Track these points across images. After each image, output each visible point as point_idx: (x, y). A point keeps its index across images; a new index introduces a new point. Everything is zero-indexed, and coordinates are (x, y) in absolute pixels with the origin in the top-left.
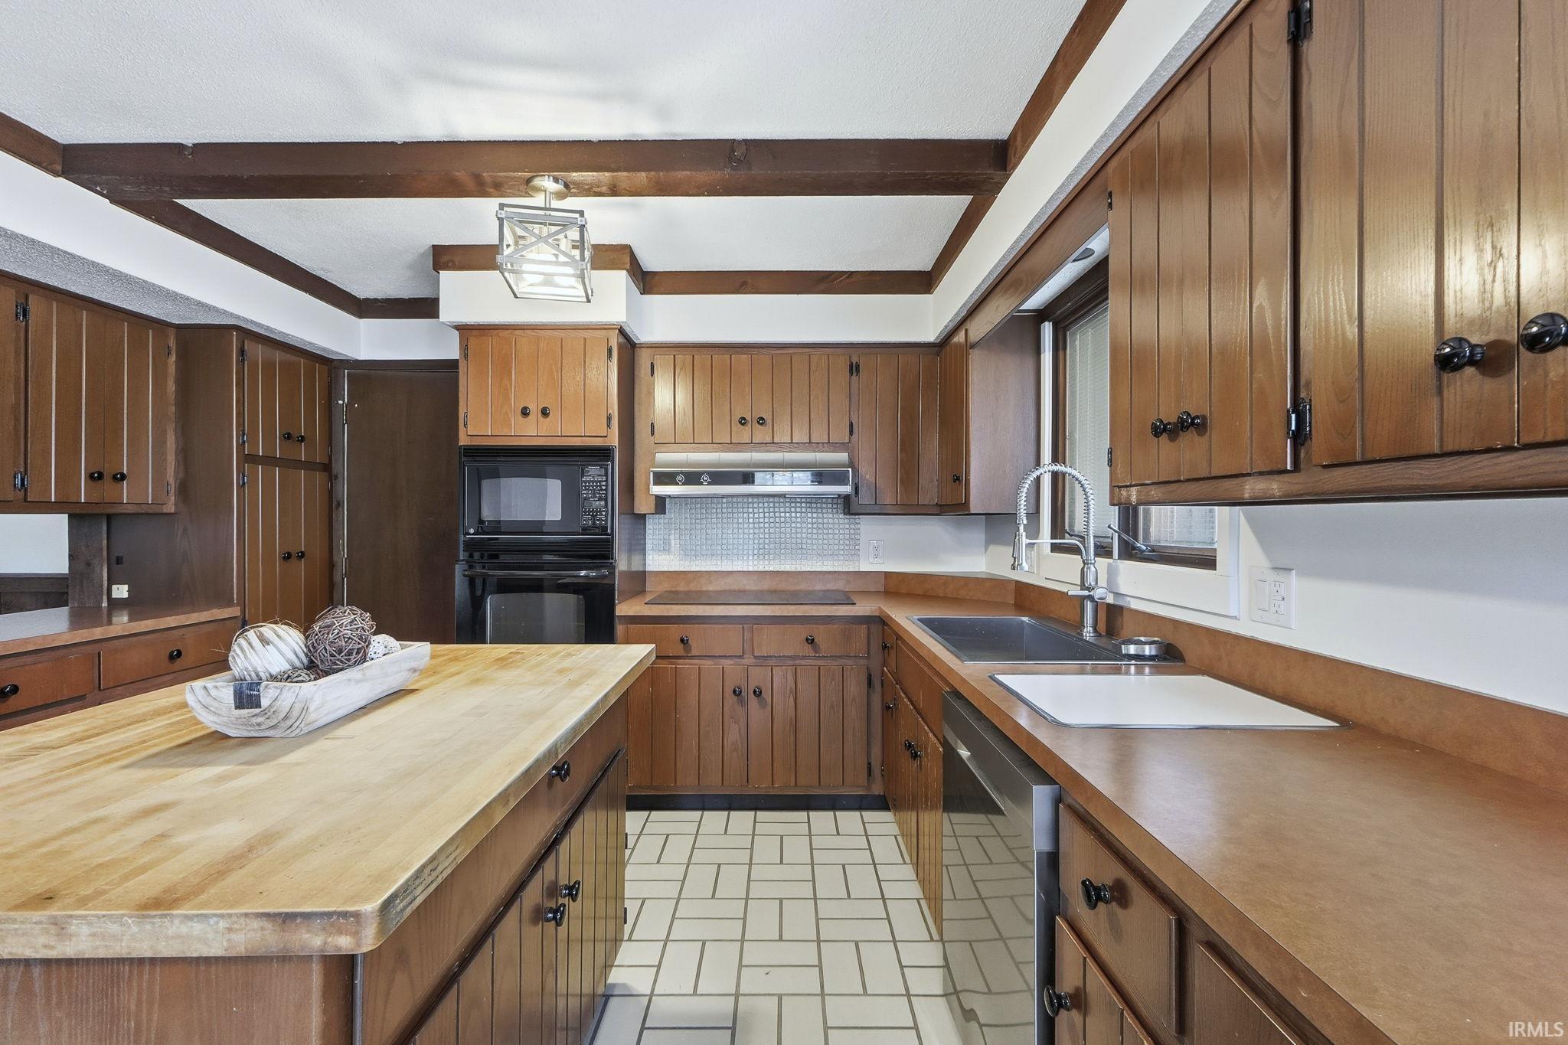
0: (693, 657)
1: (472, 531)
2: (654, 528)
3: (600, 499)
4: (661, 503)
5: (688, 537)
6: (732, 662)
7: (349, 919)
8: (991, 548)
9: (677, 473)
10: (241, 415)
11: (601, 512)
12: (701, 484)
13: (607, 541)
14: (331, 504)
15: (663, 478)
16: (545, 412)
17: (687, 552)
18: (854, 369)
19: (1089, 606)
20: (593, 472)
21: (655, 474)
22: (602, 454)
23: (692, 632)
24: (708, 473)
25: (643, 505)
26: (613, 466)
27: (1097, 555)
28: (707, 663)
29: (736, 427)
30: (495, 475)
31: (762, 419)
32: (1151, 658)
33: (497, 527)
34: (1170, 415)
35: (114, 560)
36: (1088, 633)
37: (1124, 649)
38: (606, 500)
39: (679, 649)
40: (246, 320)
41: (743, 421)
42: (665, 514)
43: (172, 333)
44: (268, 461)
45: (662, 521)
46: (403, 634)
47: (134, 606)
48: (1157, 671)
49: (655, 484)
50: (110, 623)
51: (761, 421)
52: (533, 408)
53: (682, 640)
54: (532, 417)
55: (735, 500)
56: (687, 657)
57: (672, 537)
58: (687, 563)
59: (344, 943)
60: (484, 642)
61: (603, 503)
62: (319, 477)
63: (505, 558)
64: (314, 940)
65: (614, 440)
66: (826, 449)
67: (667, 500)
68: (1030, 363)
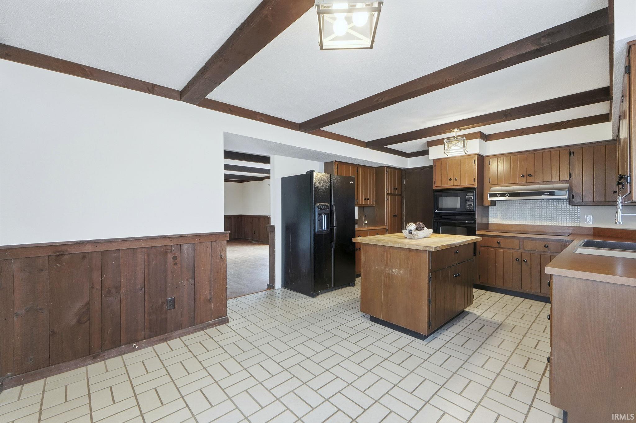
0: (501, 248)
1: (436, 210)
2: (491, 209)
3: (472, 202)
4: (493, 203)
5: (504, 213)
6: (515, 251)
7: (432, 247)
9: (497, 194)
10: (387, 185)
11: (472, 205)
12: (506, 197)
13: (474, 213)
14: (402, 203)
15: (492, 195)
16: (456, 179)
17: (503, 218)
18: (572, 154)
20: (470, 195)
21: (490, 194)
22: (472, 189)
23: (502, 241)
24: (508, 193)
25: (486, 204)
26: (475, 192)
28: (506, 251)
29: (520, 178)
30: (442, 196)
33: (442, 209)
35: (364, 216)
38: (473, 202)
39: (497, 245)
40: (387, 165)
41: (523, 176)
42: (495, 205)
43: (374, 169)
44: (391, 194)
45: (494, 208)
46: (428, 228)
47: (368, 224)
49: (490, 197)
50: (364, 227)
51: (530, 175)
52: (452, 179)
53: (498, 242)
54: (452, 181)
56: (499, 248)
57: (498, 213)
58: (504, 221)
59: (431, 250)
60: (439, 233)
61: (472, 203)
62: (399, 197)
63: (443, 217)
64: (428, 249)
65: (476, 185)
66: (558, 183)
67: (496, 201)
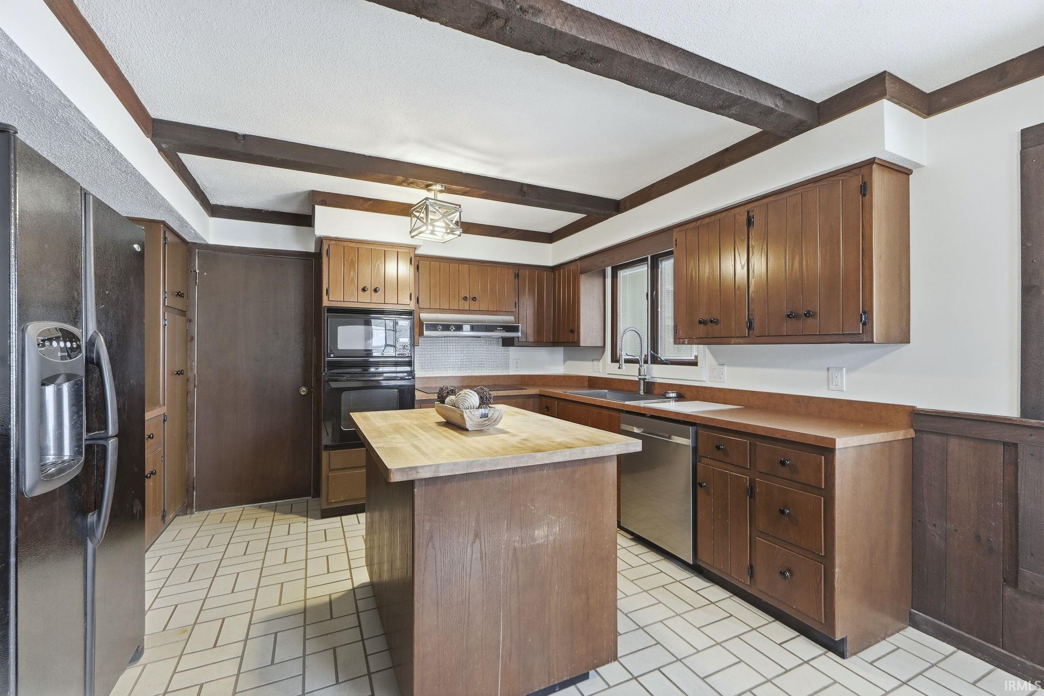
1: (332, 356)
3: (407, 338)
8: (568, 362)
9: (438, 325)
10: (164, 280)
11: (407, 345)
12: (450, 330)
13: (411, 361)
15: (430, 327)
18: (517, 276)
19: (642, 382)
20: (404, 324)
21: (426, 325)
22: (408, 314)
24: (441, 325)
26: (413, 319)
27: (644, 363)
29: (462, 302)
31: (475, 298)
32: (675, 397)
34: (707, 317)
36: (642, 392)
37: (668, 395)
41: (465, 299)
44: (171, 310)
48: (676, 401)
49: (426, 330)
52: (369, 288)
54: (368, 292)
55: (448, 338)
61: (408, 340)
62: (179, 319)
65: (413, 307)
66: (504, 314)
68: (601, 280)
